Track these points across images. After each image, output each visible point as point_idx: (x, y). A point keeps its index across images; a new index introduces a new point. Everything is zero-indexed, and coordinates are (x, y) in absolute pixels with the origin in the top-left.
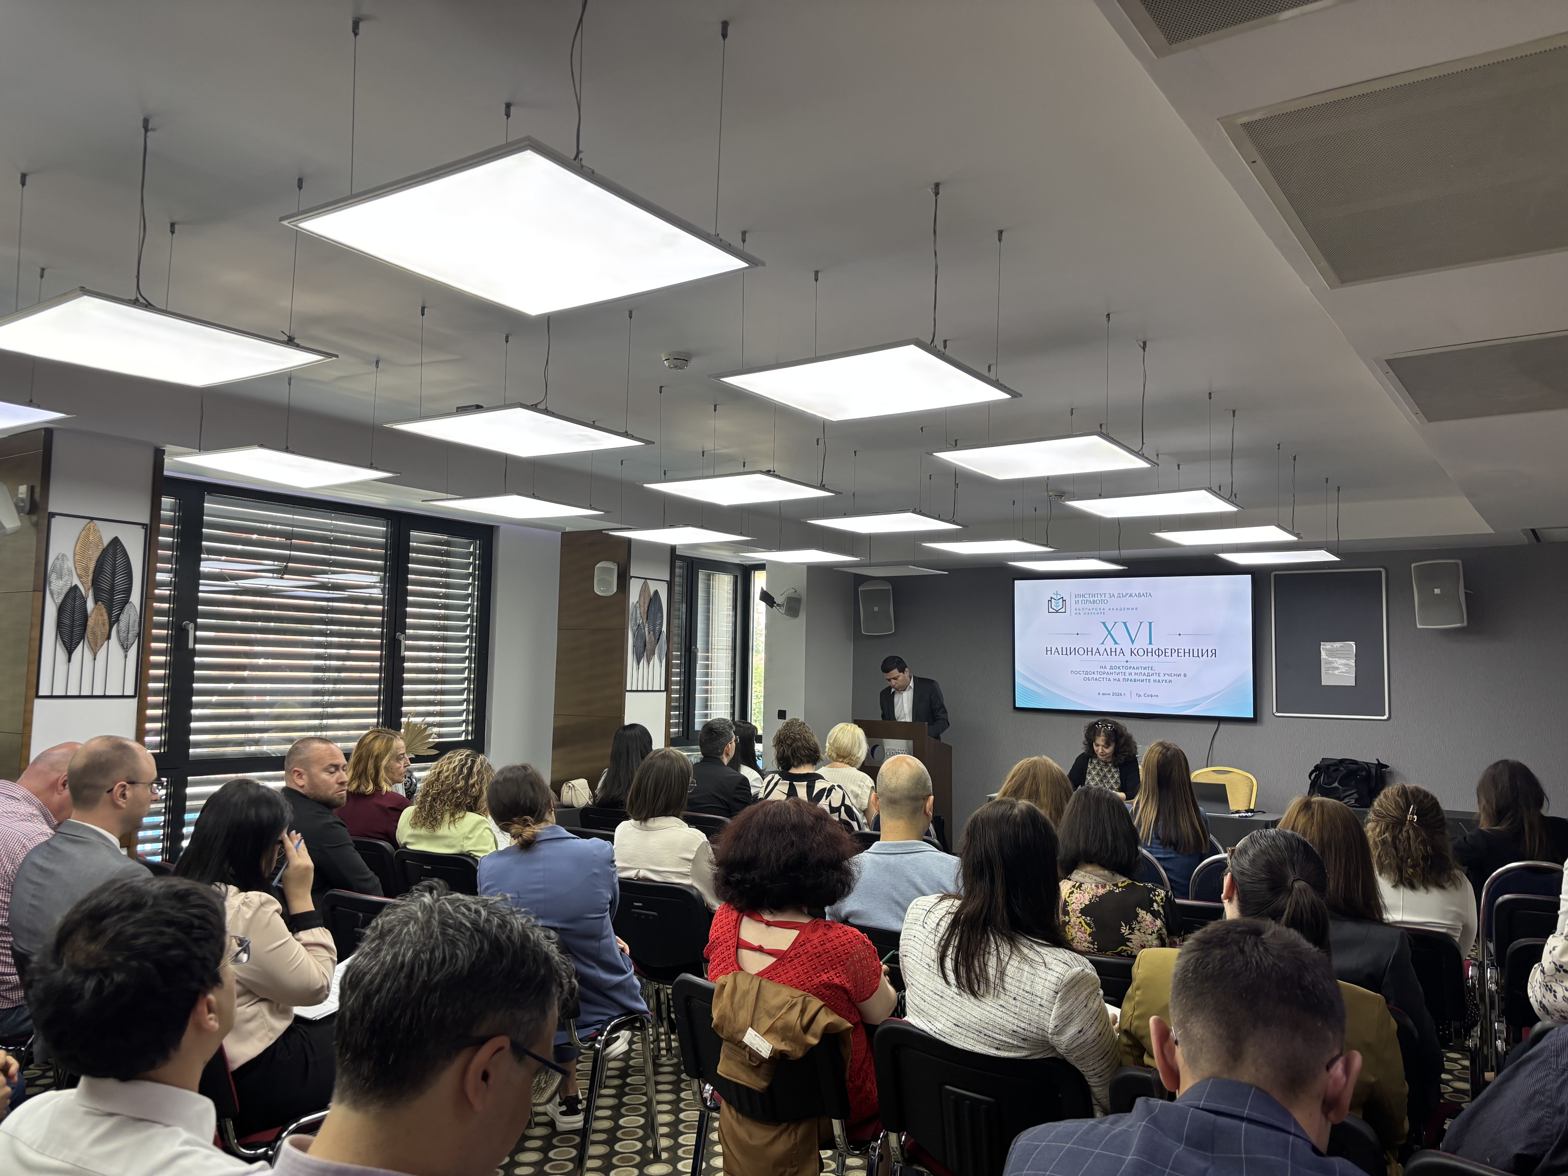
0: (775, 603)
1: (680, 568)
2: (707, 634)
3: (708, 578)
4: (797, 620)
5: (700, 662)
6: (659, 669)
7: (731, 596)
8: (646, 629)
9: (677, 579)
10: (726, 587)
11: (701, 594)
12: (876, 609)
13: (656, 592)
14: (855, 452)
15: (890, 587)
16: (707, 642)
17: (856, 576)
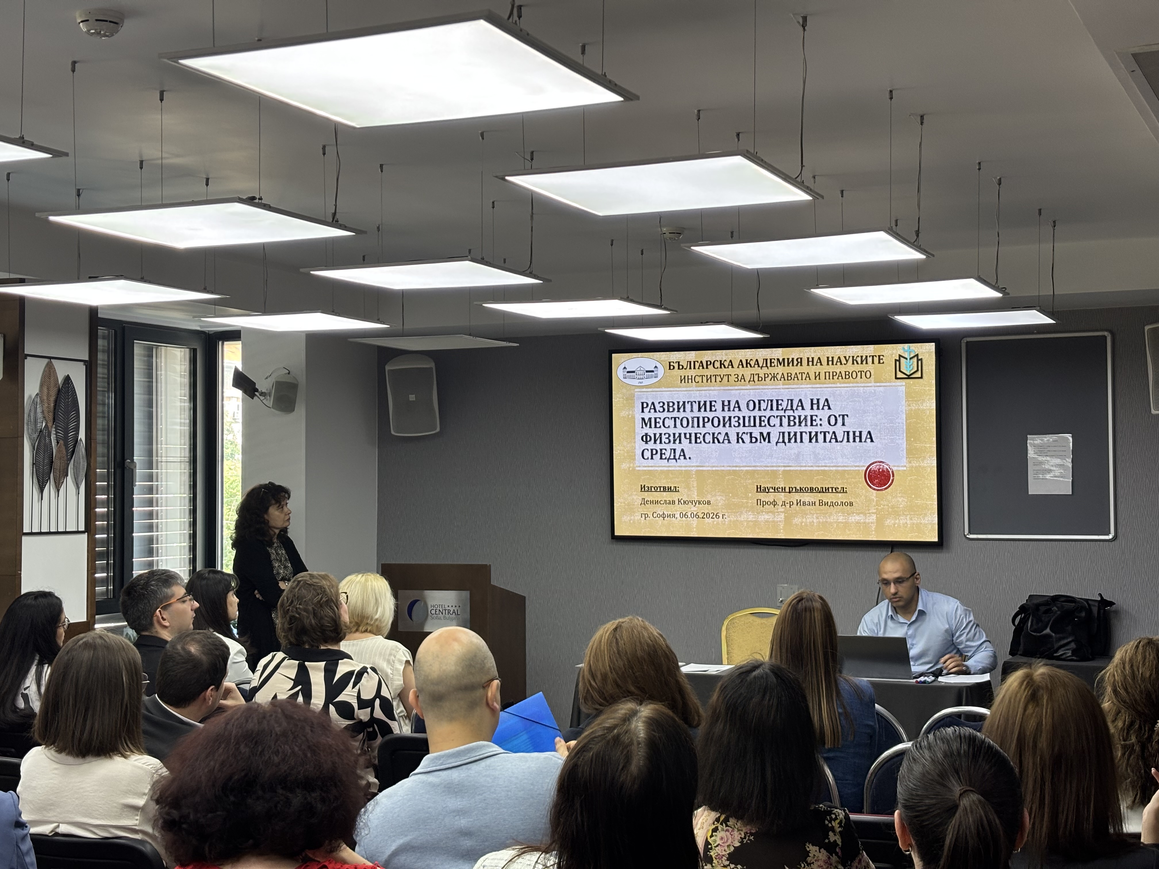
0: (257, 390)
1: (104, 338)
2: (149, 440)
3: (149, 354)
4: (291, 417)
5: (139, 484)
6: (75, 498)
7: (186, 380)
8: (53, 437)
9: (100, 356)
10: (178, 368)
11: (138, 378)
12: (412, 398)
13: (67, 379)
14: (381, 166)
15: (432, 365)
16: (150, 453)
17: (381, 350)
